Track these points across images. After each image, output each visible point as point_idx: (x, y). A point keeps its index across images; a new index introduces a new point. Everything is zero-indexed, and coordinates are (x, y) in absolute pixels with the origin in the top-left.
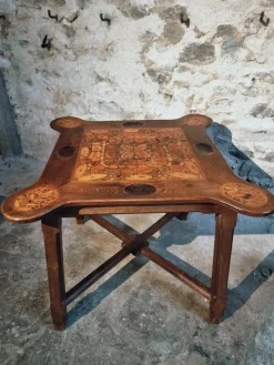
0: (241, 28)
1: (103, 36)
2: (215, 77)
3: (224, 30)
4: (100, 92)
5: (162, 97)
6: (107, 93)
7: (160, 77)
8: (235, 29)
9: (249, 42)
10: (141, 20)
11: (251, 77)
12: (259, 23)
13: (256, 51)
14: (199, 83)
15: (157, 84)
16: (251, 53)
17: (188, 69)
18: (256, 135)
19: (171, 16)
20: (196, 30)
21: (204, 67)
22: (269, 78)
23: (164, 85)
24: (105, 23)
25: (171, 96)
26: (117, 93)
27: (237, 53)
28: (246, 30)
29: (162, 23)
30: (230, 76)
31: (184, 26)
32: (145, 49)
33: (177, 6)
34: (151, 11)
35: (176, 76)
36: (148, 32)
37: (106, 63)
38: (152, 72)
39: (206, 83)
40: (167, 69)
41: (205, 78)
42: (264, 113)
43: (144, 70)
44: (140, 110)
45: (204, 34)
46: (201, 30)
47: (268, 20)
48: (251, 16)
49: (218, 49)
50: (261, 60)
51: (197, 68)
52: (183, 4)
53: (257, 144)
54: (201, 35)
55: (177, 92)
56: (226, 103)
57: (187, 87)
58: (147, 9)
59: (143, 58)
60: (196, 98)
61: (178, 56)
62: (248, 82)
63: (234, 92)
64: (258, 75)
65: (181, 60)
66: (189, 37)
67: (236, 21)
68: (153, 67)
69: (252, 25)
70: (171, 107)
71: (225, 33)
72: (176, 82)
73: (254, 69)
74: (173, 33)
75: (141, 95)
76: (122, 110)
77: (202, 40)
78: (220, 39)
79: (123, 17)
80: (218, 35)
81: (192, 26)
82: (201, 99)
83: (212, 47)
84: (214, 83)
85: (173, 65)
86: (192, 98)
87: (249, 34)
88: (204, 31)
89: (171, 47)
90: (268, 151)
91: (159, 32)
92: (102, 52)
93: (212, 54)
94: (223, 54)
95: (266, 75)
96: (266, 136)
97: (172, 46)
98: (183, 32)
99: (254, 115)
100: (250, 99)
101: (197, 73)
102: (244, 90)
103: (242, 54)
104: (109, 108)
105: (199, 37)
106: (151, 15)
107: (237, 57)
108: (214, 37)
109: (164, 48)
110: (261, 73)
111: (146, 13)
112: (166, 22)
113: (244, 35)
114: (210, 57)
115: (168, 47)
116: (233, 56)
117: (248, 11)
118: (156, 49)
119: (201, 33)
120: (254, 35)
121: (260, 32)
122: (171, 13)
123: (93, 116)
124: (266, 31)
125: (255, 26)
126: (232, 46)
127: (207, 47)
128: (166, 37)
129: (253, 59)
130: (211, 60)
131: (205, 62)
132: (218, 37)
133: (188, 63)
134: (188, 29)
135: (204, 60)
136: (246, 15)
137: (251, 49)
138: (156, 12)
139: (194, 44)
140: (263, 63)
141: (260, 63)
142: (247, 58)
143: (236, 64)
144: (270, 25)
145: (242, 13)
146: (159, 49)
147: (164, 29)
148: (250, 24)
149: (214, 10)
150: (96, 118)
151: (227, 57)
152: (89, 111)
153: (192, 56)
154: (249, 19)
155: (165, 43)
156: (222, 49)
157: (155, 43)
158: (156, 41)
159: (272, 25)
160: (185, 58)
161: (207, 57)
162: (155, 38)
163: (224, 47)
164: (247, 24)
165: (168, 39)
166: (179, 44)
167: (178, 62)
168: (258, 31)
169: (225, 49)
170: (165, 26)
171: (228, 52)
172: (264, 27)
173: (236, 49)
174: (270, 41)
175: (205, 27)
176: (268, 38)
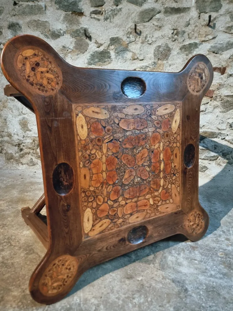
0: (125, 38)
3: (114, 41)
8: (121, 39)
9: (132, 47)
10: (58, 40)
12: (135, 34)
13: (137, 52)
16: (134, 54)
19: (78, 35)
20: (96, 42)
27: (125, 55)
28: (128, 39)
29: (73, 40)
31: (87, 40)
33: (81, 28)
34: (64, 32)
36: (64, 47)
45: (102, 45)
46: (99, 42)
47: (140, 32)
48: (130, 30)
49: (113, 54)
50: (141, 58)
52: (86, 26)
58: (62, 32)
61: (86, 61)
65: (90, 63)
66: (92, 47)
67: (120, 34)
69: (131, 36)
71: (116, 42)
73: (138, 65)
74: (81, 46)
77: (101, 49)
78: (113, 47)
81: (93, 41)
83: (109, 53)
87: (131, 42)
88: (102, 42)
91: (72, 46)
93: (110, 57)
94: (116, 58)
97: (82, 55)
98: (88, 45)
103: (129, 55)
105: (99, 47)
106: (64, 36)
107: (126, 58)
108: (109, 46)
109: (76, 56)
110: (142, 66)
111: (61, 34)
112: (75, 39)
113: (127, 43)
114: (109, 59)
115: (79, 56)
116: (123, 57)
117: (127, 28)
118: (70, 58)
119: (100, 44)
120: (133, 43)
121: (137, 40)
122: (78, 33)
123: (26, 116)
124: (141, 38)
125: (133, 36)
126: (122, 51)
127: (106, 52)
128: (77, 49)
129: (136, 58)
130: (109, 62)
131: (106, 63)
132: (112, 45)
133: (94, 65)
134: (91, 43)
135: (105, 62)
136: (126, 30)
137: (134, 51)
138: (68, 33)
139: (96, 51)
140: (143, 60)
141: (141, 60)
142: (132, 58)
143: (126, 63)
144: (142, 34)
145: (124, 29)
146: (73, 58)
147: (75, 44)
148: (130, 35)
149: (106, 28)
150: (28, 117)
151: (120, 58)
152: (22, 112)
153: (96, 60)
154: (129, 32)
155: (76, 53)
156: (115, 53)
157: (69, 54)
158: (70, 52)
159: (144, 35)
160: (92, 62)
161: (106, 60)
162: (70, 50)
163: (116, 52)
164: (128, 36)
165: (78, 50)
166: (86, 53)
167: (87, 66)
168: (136, 39)
169: (118, 53)
170: (75, 42)
171: (119, 55)
172: (139, 36)
173: (124, 53)
174: (144, 45)
175: (102, 40)
176: (142, 43)
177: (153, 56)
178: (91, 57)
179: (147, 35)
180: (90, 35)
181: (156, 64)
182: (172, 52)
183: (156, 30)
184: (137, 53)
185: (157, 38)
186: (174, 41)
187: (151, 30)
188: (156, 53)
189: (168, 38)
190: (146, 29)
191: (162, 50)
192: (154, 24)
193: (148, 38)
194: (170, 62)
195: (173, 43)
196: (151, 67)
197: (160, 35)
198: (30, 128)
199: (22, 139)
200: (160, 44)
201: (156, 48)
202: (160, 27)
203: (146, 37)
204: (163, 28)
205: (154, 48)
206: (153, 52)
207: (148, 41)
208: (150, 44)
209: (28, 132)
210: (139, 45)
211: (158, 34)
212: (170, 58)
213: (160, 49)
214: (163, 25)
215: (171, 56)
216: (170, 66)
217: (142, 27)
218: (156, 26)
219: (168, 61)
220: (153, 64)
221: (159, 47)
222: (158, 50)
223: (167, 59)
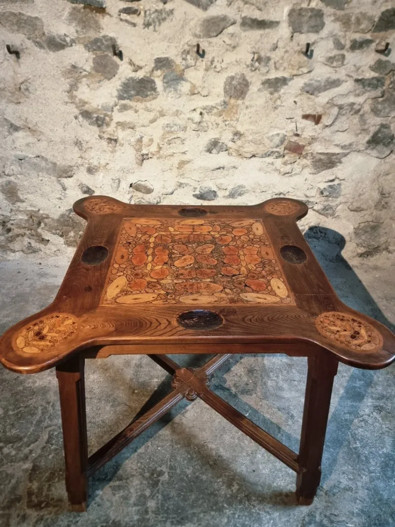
0: (178, 61)
1: (11, 73)
2: (162, 114)
3: (162, 63)
4: (17, 144)
5: (104, 143)
6: (28, 145)
7: (98, 119)
8: (172, 61)
9: (190, 74)
10: (61, 52)
11: (199, 111)
12: (195, 55)
13: (198, 83)
14: (146, 122)
15: (95, 128)
16: (194, 86)
17: (131, 107)
18: (215, 172)
19: (99, 48)
20: (131, 63)
21: (148, 104)
22: (215, 111)
23: (105, 128)
24: (13, 56)
25: (116, 141)
26: (44, 144)
27: (179, 87)
28: (184, 62)
29: (90, 56)
30: (177, 111)
31: (116, 59)
32: (73, 87)
33: (104, 37)
34: (73, 41)
35: (117, 117)
36: (74, 67)
37: (20, 107)
38: (86, 114)
39: (153, 121)
40: (105, 108)
41: (151, 116)
42: (218, 148)
43: (76, 112)
44: (80, 161)
45: (140, 68)
46: (137, 63)
47: (204, 51)
48: (186, 47)
49: (159, 84)
50: (205, 93)
51: (140, 106)
52: (111, 35)
53: (219, 181)
54: (137, 68)
55: (121, 134)
56: (178, 141)
57: (132, 128)
58: (68, 39)
59: (72, 97)
60: (145, 140)
61: (115, 93)
62: (196, 117)
63: (185, 129)
64: (204, 109)
65: (121, 98)
66: (125, 71)
67: (173, 53)
68: (86, 107)
69: (189, 57)
70: (118, 154)
71: (164, 66)
72: (118, 124)
73: (200, 102)
74: (105, 66)
75: (78, 143)
76: (55, 164)
77: (140, 75)
78: (159, 73)
79: (38, 49)
80: (156, 68)
81: (125, 59)
82: (151, 140)
83: (153, 82)
84: (163, 121)
85: (112, 103)
86: (140, 140)
87: (187, 67)
88: (141, 64)
89: (106, 83)
90: (230, 188)
91: (88, 67)
92: (13, 94)
93: (154, 89)
94: (165, 89)
95: (213, 107)
96: (225, 172)
97: (106, 81)
98: (117, 66)
99: (209, 151)
100: (202, 134)
101: (141, 111)
102: (194, 126)
103: (185, 87)
104: (35, 166)
105: (136, 71)
106: (73, 47)
107: (180, 91)
108: (153, 71)
109: (98, 84)
110: (207, 106)
111: (67, 44)
112: (94, 54)
113: (183, 68)
114: (153, 92)
115: (102, 83)
116: (176, 90)
117: (182, 43)
118: (87, 86)
119: (138, 66)
120: (193, 68)
121: (198, 64)
122: (99, 44)
123: (12, 178)
124: (204, 62)
125: (192, 58)
126: (173, 80)
127: (147, 81)
128: (97, 71)
129: (196, 92)
130: (154, 96)
131: (148, 98)
132: (157, 70)
133: (129, 101)
134: (122, 62)
135: (147, 96)
136: (181, 46)
137: (193, 82)
138: (79, 43)
139: (132, 78)
140: (207, 96)
141: (204, 96)
142: (190, 91)
143: (181, 99)
144: (206, 56)
145: (178, 45)
146: (92, 86)
147: (94, 63)
148: (186, 56)
149: (147, 41)
150: (16, 181)
151: (171, 91)
152: (4, 172)
153: (132, 92)
154: (185, 50)
155: (97, 79)
156: (164, 83)
157: (84, 79)
158: (85, 76)
159: (209, 57)
160: (125, 95)
161: (149, 93)
162: (84, 73)
163: (165, 81)
164: (184, 56)
165: (100, 74)
166: (114, 79)
167: (117, 101)
168: (196, 63)
169: (167, 83)
170: (94, 59)
171: (170, 86)
172: (201, 59)
173: (177, 83)
174: (209, 73)
175: (141, 60)
176: (207, 70)
177: (222, 92)
178: (124, 88)
179: (213, 58)
180: (120, 49)
181: (227, 105)
182: (251, 87)
183: (227, 50)
184: (197, 85)
185: (229, 64)
186: (253, 71)
187: (220, 51)
188: (227, 87)
189: (245, 66)
190: (212, 48)
191: (236, 83)
192: (224, 42)
193: (215, 63)
194: (247, 103)
195: (253, 73)
196: (220, 108)
197: (234, 60)
198: (21, 197)
199: (9, 214)
200: (233, 74)
201: (227, 80)
202: (234, 47)
203: (212, 62)
204: (238, 49)
205: (225, 80)
206: (222, 85)
207: (215, 67)
208: (219, 72)
209: (19, 204)
210: (201, 73)
211: (230, 57)
212: (247, 96)
213: (234, 82)
214: (238, 44)
215: (249, 93)
216: (247, 107)
217: (206, 44)
218: (228, 45)
219: (244, 101)
220: (222, 104)
221: (232, 78)
222: (230, 83)
223: (243, 98)
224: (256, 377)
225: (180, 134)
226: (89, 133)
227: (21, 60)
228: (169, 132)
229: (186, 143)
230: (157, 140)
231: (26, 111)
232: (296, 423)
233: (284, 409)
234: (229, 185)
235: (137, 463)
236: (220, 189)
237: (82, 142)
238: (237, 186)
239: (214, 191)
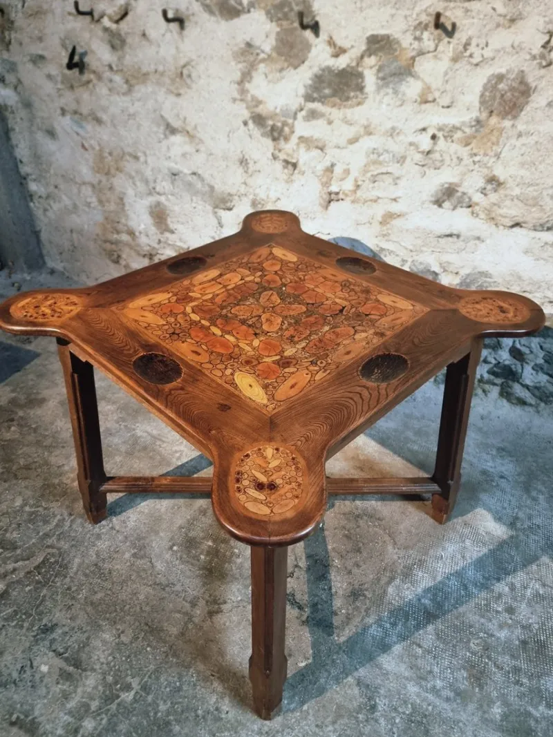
0: (406, 41)
1: (173, 51)
2: (368, 131)
3: (379, 44)
4: (172, 153)
5: (278, 165)
6: (184, 155)
7: (273, 128)
8: (396, 42)
9: (424, 67)
10: (236, 21)
11: (430, 132)
13: (436, 83)
14: (343, 142)
15: (268, 142)
16: (427, 89)
17: (322, 115)
18: (443, 241)
19: (286, 17)
20: (331, 43)
21: (349, 113)
22: (459, 135)
23: (282, 143)
24: (174, 26)
25: (295, 166)
26: (200, 158)
27: (403, 88)
28: (416, 45)
29: (273, 28)
30: (393, 129)
31: (308, 34)
32: (246, 76)
34: (251, 5)
35: (302, 128)
36: (249, 45)
37: (180, 101)
38: (259, 120)
39: (353, 141)
40: (285, 113)
41: (350, 132)
42: (454, 200)
43: (246, 114)
44: (243, 189)
45: (343, 51)
46: (340, 43)
47: (454, 25)
48: (424, 18)
49: (370, 79)
50: (445, 101)
51: (336, 113)
53: (446, 258)
54: (339, 52)
55: (304, 157)
56: (388, 179)
57: (322, 149)
58: (246, 2)
59: (243, 92)
60: (338, 170)
61: (302, 91)
62: (425, 142)
63: (401, 160)
64: (440, 129)
65: (309, 98)
66: (319, 55)
67: (397, 27)
68: (261, 110)
69: (426, 35)
70: (296, 185)
71: (381, 49)
72: (301, 138)
73: (435, 118)
74: (292, 47)
75: (243, 162)
76: (212, 188)
77: (342, 62)
78: (371, 61)
79: (206, 16)
80: (369, 52)
81: (323, 36)
82: (347, 172)
83: (361, 75)
84: (367, 143)
85: (294, 107)
86: (330, 169)
87: (421, 53)
88: (346, 44)
89: (291, 73)
90: (463, 272)
91: (267, 46)
92: (173, 81)
93: (361, 88)
94: (379, 88)
95: (455, 129)
96: (460, 244)
97: (292, 71)
98: (308, 47)
99: (439, 203)
100: (430, 172)
101: (337, 123)
102: (418, 157)
103: (412, 88)
104: (190, 185)
105: (336, 56)
106: (252, 13)
107: (404, 94)
108: (362, 57)
109: (278, 74)
110: (444, 125)
111: (244, 8)
112: (278, 25)
113: (414, 53)
114: (358, 93)
115: (284, 73)
116: (396, 92)
117: (417, 9)
118: (264, 76)
119: (340, 48)
120: (430, 55)
121: (440, 48)
122: (286, 10)
123: (163, 199)
124: (451, 46)
125: (432, 37)
126: (395, 74)
127: (352, 74)
128: (280, 54)
129: (430, 99)
130: (359, 100)
131: (350, 102)
132: (370, 56)
133: (320, 104)
134: (317, 40)
135: (348, 99)
136: (414, 16)
137: (427, 80)
138: (260, 7)
139: (328, 69)
140: (448, 107)
141: (443, 107)
142: (420, 97)
143: (403, 107)
144: (457, 35)
145: (408, 13)
146: (270, 77)
147: (276, 40)
148: (422, 33)
149: (358, 5)
150: (166, 203)
151: (387, 94)
152: (154, 188)
153: (327, 91)
154: (420, 23)
155: (278, 66)
156: (378, 78)
157: (262, 66)
158: (263, 60)
159: (460, 36)
160: (315, 95)
161: (352, 94)
162: (262, 56)
163: (381, 75)
164: (418, 33)
165: (283, 58)
166: (303, 68)
167: (303, 102)
168: (437, 46)
169: (383, 79)
170: (278, 34)
171: (387, 85)
172: (447, 39)
173: (401, 80)
174: (458, 65)
175: (347, 37)
176: (455, 59)
177: (477, 104)
178: (315, 82)
179: (470, 38)
180: (317, 18)
181: (482, 126)
182: (533, 97)
183: (498, 25)
184: (434, 86)
185: (499, 51)
186: (544, 67)
187: (485, 26)
188: (487, 94)
189: (528, 57)
190: (471, 21)
191: (506, 88)
192: (494, 9)
193: (472, 49)
194: (521, 127)
195: (543, 71)
196: (468, 130)
197: (508, 44)
198: (172, 226)
199: (156, 246)
200: (503, 71)
201: (489, 81)
202: (513, 21)
203: (466, 45)
204: (520, 23)
205: (485, 81)
206: (478, 89)
207: (471, 56)
208: (477, 65)
209: (167, 235)
210: (445, 64)
211: (502, 39)
212: (523, 113)
213: (501, 86)
214: (520, 14)
215: (528, 108)
216: (520, 135)
217: (459, 13)
218: (500, 15)
219: (516, 123)
220: (473, 123)
221: (500, 78)
222: (494, 87)
223: (515, 117)
224: (357, 609)
225: (394, 168)
226: (259, 147)
227: (186, 32)
228: (375, 162)
229: (402, 183)
230: (354, 173)
231: (186, 108)
232: (372, 722)
233: (367, 686)
234: (462, 267)
235: (110, 655)
236: (445, 271)
237: (249, 161)
238: (476, 271)
239: (434, 272)
